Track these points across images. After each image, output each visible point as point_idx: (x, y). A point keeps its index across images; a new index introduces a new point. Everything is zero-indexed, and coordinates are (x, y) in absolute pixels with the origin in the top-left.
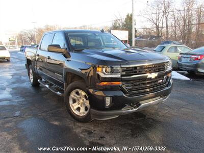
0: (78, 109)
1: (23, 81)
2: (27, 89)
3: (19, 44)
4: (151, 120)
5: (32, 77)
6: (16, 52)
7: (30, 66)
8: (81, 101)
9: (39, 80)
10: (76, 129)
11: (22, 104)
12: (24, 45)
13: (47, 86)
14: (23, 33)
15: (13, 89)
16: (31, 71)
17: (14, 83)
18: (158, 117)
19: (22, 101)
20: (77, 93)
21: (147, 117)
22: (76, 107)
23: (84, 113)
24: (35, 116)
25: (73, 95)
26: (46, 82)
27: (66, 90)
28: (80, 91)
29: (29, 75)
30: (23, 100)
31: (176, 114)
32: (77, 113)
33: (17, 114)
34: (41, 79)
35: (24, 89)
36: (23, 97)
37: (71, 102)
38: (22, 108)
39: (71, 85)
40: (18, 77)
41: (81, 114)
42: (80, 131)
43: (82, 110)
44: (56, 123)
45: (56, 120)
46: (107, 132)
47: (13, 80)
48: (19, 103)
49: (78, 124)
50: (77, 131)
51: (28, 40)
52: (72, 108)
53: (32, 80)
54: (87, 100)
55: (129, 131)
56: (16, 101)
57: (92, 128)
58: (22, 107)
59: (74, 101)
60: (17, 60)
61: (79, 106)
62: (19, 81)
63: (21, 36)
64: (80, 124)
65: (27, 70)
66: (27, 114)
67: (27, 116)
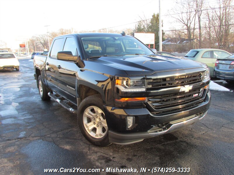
0: (94, 130)
1: (32, 94)
2: (36, 103)
3: (30, 51)
4: (185, 144)
5: (41, 89)
6: (27, 60)
7: (40, 76)
8: (98, 120)
9: (49, 94)
10: (91, 155)
11: (28, 123)
12: (36, 52)
13: (58, 100)
14: (34, 38)
15: (20, 103)
16: (40, 82)
17: (21, 96)
18: (193, 139)
19: (30, 119)
20: (93, 110)
21: (179, 139)
22: (91, 128)
23: (101, 135)
24: (43, 137)
25: (88, 112)
26: (57, 96)
27: (79, 106)
28: (96, 109)
29: (38, 87)
30: (30, 117)
31: (215, 135)
32: (92, 134)
33: (22, 135)
34: (52, 92)
35: (33, 103)
36: (31, 114)
37: (85, 121)
38: (29, 128)
39: (84, 100)
40: (27, 89)
41: (97, 135)
42: (96, 158)
43: (99, 131)
44: (68, 147)
45: (68, 143)
46: (129, 160)
47: (21, 93)
48: (26, 121)
49: (93, 148)
50: (92, 158)
51: (41, 46)
52: (86, 129)
53: (42, 93)
54: (104, 119)
55: (157, 158)
56: (22, 118)
57: (111, 154)
58: (28, 126)
59: (89, 120)
60: (28, 69)
61: (95, 126)
62: (28, 93)
63: (32, 41)
64: (96, 149)
65: (36, 81)
66: (33, 135)
67: (33, 137)
